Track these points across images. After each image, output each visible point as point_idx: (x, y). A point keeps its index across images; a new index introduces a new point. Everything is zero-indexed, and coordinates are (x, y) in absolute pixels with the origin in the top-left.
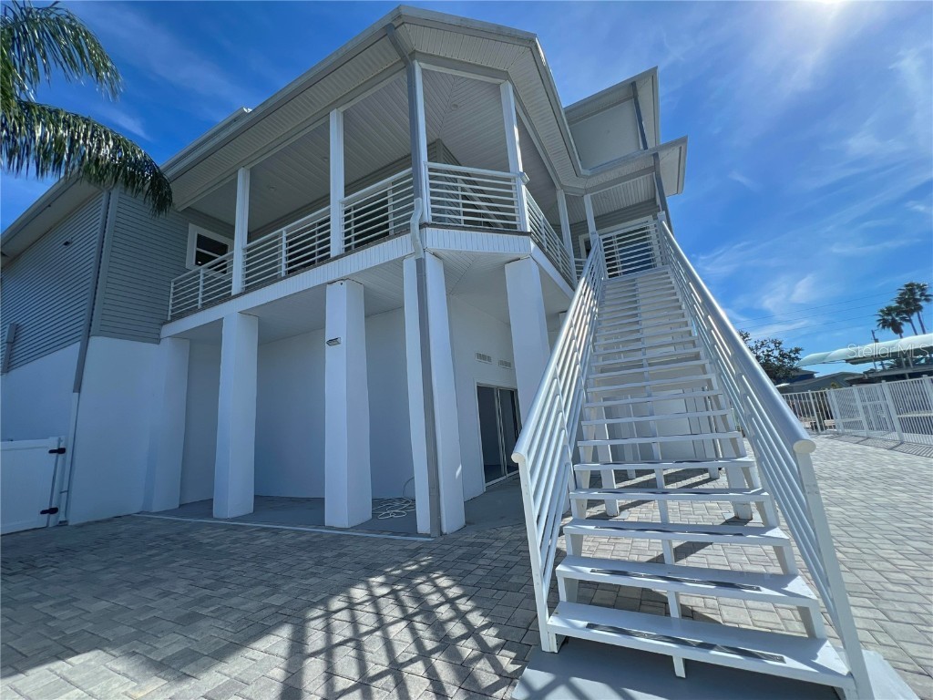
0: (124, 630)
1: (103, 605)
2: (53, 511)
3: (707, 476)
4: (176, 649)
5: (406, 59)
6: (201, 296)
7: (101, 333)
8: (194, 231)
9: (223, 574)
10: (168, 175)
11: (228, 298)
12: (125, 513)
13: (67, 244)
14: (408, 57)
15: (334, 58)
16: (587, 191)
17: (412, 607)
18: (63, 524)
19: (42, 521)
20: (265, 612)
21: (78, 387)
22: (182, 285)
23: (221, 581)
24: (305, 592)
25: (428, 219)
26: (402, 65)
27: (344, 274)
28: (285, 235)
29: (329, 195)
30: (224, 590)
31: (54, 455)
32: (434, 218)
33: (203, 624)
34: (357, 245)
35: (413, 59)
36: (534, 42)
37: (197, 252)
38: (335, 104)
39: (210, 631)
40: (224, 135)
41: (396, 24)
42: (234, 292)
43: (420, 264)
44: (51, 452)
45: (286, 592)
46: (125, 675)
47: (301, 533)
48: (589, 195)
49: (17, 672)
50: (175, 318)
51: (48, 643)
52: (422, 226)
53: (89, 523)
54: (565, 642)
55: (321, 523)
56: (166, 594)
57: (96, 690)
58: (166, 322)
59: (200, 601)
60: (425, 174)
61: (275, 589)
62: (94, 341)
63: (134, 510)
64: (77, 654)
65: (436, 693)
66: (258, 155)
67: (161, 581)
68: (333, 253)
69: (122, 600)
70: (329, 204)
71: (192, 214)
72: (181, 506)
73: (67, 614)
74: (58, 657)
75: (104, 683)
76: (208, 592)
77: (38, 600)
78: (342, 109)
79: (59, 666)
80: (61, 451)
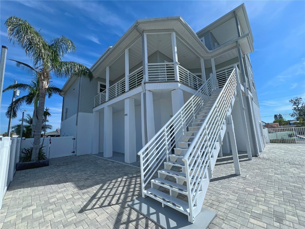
0: (76, 179)
1: (75, 174)
2: (74, 152)
3: (248, 159)
4: (82, 184)
5: (141, 33)
6: (100, 101)
7: (81, 112)
8: (99, 83)
9: (97, 171)
10: (91, 71)
11: (105, 102)
12: (87, 154)
13: (74, 89)
14: (142, 33)
15: (124, 36)
16: (212, 57)
17: (127, 183)
18: (76, 155)
19: (72, 154)
20: (100, 180)
21: (77, 125)
22: (97, 98)
23: (96, 172)
24: (110, 177)
25: (147, 80)
26: (140, 35)
27: (129, 96)
28: (116, 85)
29: (125, 73)
30: (96, 175)
31: (73, 140)
32: (149, 80)
33: (88, 181)
34: (137, 85)
35: (143, 33)
36: (179, 19)
37: (100, 89)
38: (126, 48)
39: (89, 182)
40: (102, 60)
41: (137, 25)
42: (106, 100)
43: (145, 94)
44: (73, 139)
45: (106, 177)
46: (73, 187)
47: (118, 163)
48: (213, 58)
49: (59, 184)
50: (96, 106)
51: (65, 179)
52: (145, 83)
53: (80, 156)
54: (147, 197)
55: (124, 161)
56: (86, 174)
57: (68, 189)
58: (94, 108)
59: (90, 176)
60: (146, 67)
61: (105, 175)
62: (79, 113)
63: (89, 153)
64: (68, 182)
65: (117, 200)
66: (110, 63)
67: (86, 171)
68: (126, 91)
69: (78, 174)
70: (125, 77)
71: (99, 79)
72: (99, 153)
73: (69, 175)
74: (65, 182)
75: (69, 188)
76: (93, 174)
77: (66, 171)
78: (128, 49)
79: (65, 184)
80: (75, 139)
